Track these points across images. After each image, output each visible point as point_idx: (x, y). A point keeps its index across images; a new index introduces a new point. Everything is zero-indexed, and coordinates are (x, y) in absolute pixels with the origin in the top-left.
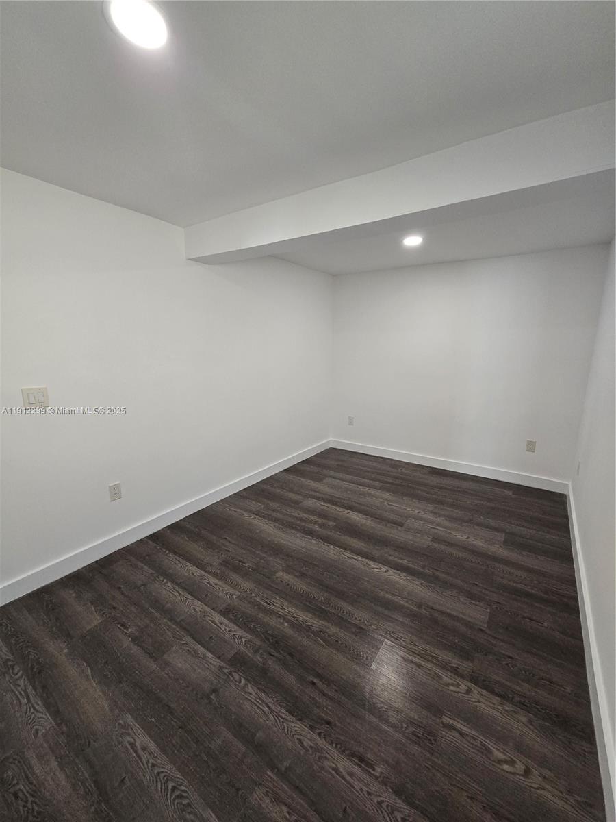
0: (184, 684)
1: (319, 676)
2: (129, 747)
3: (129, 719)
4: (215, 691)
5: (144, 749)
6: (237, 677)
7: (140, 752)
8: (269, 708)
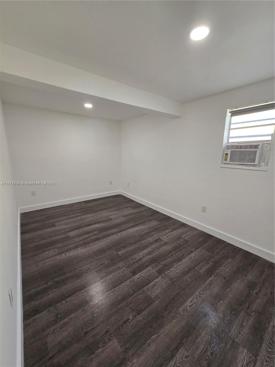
0: (168, 289)
1: (169, 253)
2: (191, 307)
3: (181, 309)
4: (171, 280)
5: (192, 302)
6: (167, 273)
7: (192, 303)
8: (178, 266)
